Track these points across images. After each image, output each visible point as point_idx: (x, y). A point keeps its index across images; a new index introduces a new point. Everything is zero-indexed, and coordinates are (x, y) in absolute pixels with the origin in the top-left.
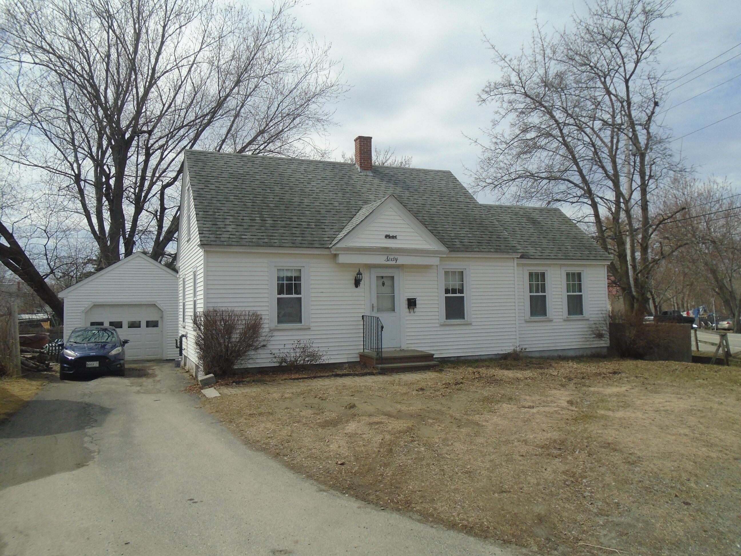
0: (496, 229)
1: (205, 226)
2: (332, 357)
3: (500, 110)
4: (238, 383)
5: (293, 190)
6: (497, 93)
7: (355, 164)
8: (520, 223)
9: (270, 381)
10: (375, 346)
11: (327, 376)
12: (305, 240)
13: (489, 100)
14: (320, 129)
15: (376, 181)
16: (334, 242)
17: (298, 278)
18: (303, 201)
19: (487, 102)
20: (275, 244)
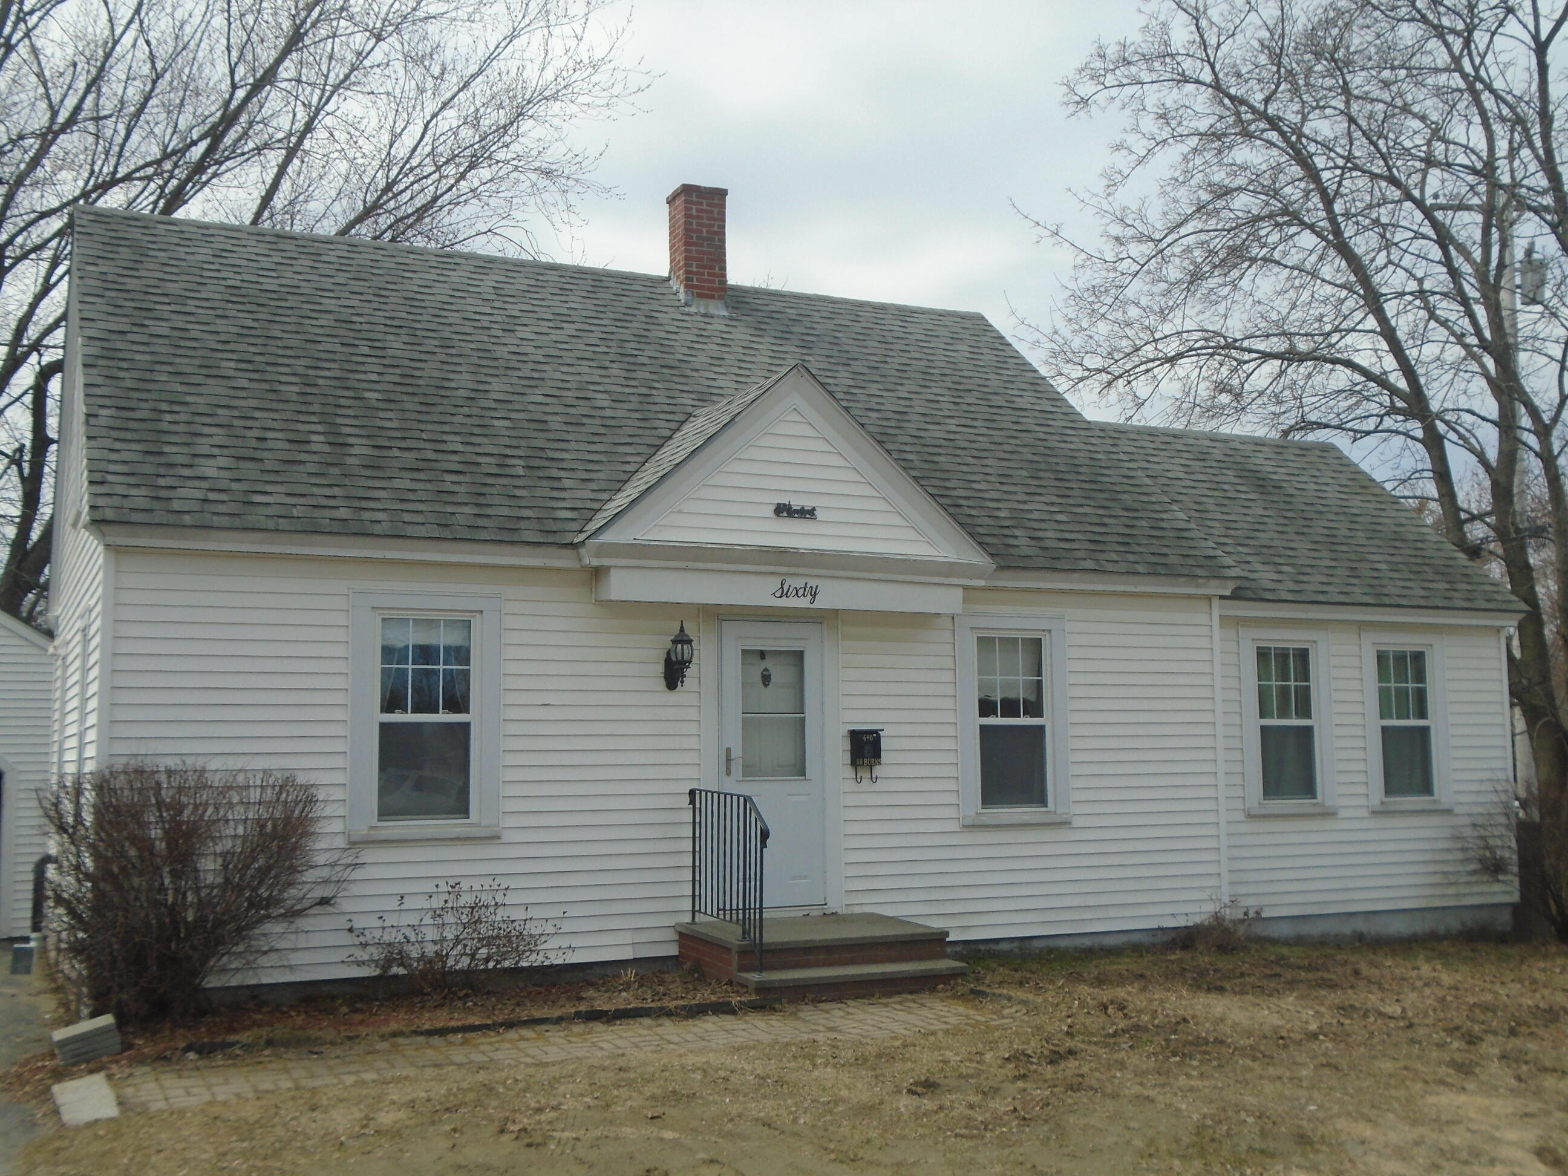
0: (1144, 498)
1: (114, 456)
2: (576, 942)
3: (1132, 139)
4: (206, 1051)
5: (453, 351)
6: (1125, 81)
7: (668, 279)
8: (1217, 486)
9: (333, 1043)
10: (737, 902)
11: (559, 1020)
12: (489, 516)
13: (1103, 103)
14: (555, 205)
15: (741, 334)
16: (592, 527)
17: (462, 654)
18: (486, 387)
19: (1093, 107)
20: (377, 529)
